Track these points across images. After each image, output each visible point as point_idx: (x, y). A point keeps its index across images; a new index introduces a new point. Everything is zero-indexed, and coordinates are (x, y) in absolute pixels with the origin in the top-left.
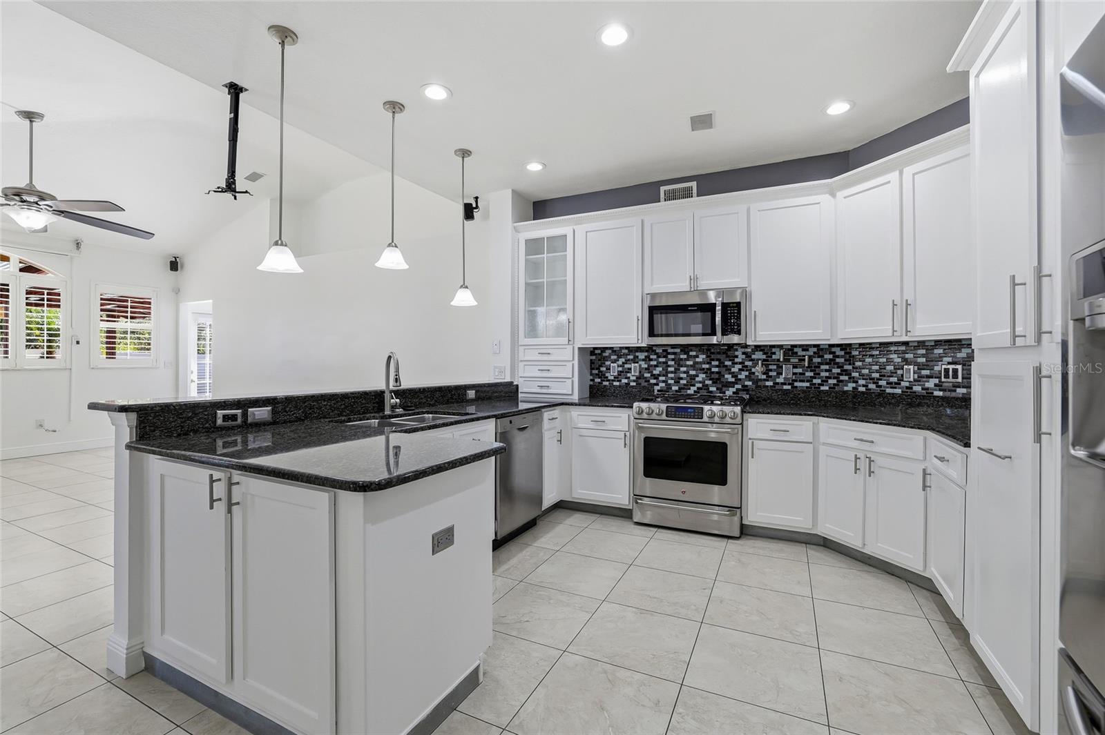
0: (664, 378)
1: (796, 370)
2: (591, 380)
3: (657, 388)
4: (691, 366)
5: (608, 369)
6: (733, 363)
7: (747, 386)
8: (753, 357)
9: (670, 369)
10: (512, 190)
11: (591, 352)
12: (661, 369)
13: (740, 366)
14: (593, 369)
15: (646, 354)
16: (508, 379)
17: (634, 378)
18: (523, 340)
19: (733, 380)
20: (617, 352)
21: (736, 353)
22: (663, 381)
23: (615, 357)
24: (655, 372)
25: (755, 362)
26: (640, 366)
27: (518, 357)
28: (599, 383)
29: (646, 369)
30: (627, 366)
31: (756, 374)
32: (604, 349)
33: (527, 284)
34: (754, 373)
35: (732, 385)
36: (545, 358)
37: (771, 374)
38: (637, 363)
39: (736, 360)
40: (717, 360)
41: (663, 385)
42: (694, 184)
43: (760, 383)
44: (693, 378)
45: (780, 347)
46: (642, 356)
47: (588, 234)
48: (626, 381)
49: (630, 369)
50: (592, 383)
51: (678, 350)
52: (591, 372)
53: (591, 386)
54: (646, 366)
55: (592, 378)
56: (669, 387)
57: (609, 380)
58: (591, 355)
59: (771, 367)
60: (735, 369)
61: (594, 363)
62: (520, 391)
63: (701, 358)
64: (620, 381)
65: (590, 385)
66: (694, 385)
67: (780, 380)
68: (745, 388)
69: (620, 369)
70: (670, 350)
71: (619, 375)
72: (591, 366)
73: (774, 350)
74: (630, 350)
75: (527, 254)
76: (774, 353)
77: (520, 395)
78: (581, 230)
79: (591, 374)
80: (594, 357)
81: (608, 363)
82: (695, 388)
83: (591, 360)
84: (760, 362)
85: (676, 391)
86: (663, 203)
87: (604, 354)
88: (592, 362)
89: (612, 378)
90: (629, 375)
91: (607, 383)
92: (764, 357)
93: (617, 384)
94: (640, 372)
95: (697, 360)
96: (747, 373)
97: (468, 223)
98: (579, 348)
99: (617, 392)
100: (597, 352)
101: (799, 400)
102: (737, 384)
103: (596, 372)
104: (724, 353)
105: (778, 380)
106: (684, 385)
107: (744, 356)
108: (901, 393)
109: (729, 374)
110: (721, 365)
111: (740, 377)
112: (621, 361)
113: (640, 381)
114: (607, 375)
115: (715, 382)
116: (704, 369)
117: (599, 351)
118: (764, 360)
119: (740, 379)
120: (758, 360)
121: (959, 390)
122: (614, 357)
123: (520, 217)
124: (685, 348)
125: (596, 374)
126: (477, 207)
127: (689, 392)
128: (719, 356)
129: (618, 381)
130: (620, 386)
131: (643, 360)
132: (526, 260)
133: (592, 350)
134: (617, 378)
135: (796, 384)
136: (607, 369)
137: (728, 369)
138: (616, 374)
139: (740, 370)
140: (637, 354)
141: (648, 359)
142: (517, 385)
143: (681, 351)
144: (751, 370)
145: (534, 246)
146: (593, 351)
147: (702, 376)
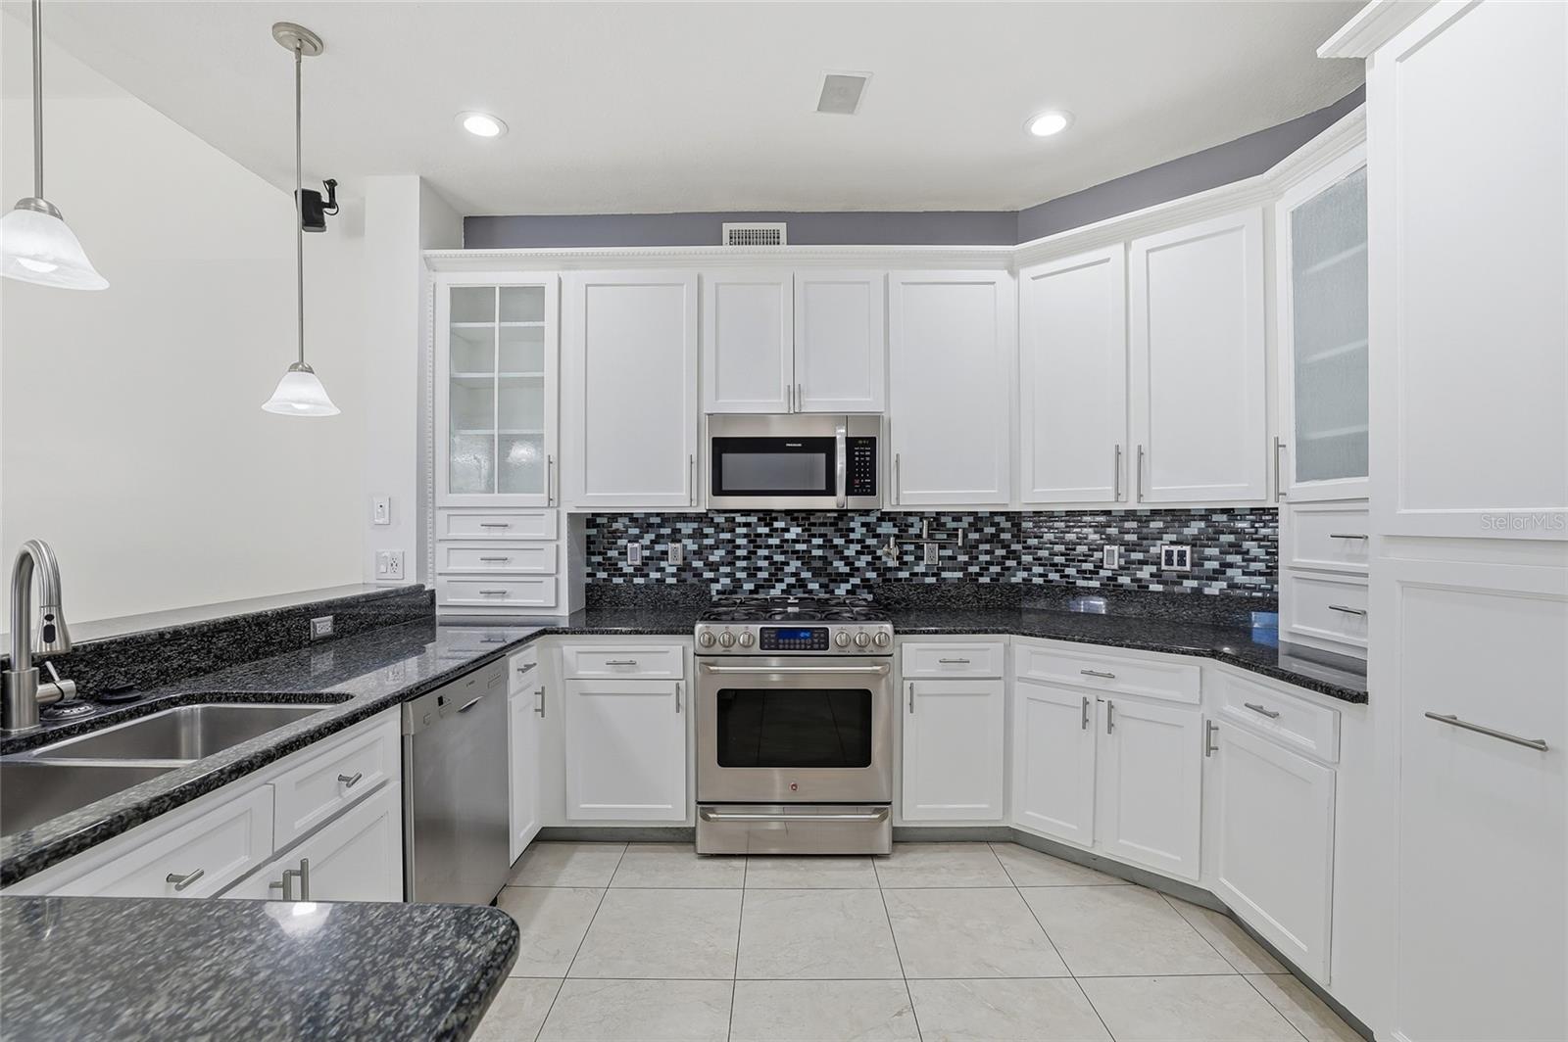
0: (727, 569)
1: (944, 553)
2: (589, 575)
3: (715, 587)
4: (777, 546)
5: (623, 553)
6: (846, 542)
7: (868, 580)
8: (879, 531)
9: (739, 553)
10: (421, 178)
11: (588, 519)
12: (722, 552)
13: (858, 547)
14: (594, 554)
15: (695, 525)
16: (410, 580)
17: (674, 570)
18: (443, 498)
19: (847, 570)
20: (642, 522)
21: (852, 525)
22: (727, 575)
23: (636, 531)
24: (711, 558)
25: (884, 540)
26: (685, 546)
27: (434, 533)
28: (604, 579)
29: (695, 553)
30: (659, 548)
31: (884, 559)
32: (614, 517)
33: (453, 381)
34: (880, 558)
35: (844, 578)
36: (497, 533)
37: (906, 558)
38: (680, 541)
39: (852, 536)
40: (821, 536)
41: (727, 581)
42: (782, 227)
43: (889, 575)
44: (779, 567)
45: (921, 516)
46: (687, 528)
47: (589, 288)
48: (658, 575)
49: (665, 553)
50: (589, 580)
51: (753, 519)
52: (588, 560)
53: (588, 587)
54: (695, 547)
55: (589, 570)
56: (737, 584)
57: (625, 575)
58: (588, 527)
59: (906, 547)
60: (850, 552)
61: (594, 543)
62: (438, 603)
63: (795, 532)
64: (647, 575)
65: (587, 585)
66: (782, 581)
67: (920, 569)
68: (866, 584)
69: (647, 553)
70: (740, 519)
71: (643, 564)
72: (588, 548)
73: (911, 519)
74: (666, 519)
75: (454, 318)
76: (912, 525)
77: (439, 612)
78: (574, 280)
79: (589, 563)
80: (594, 531)
81: (622, 542)
82: (783, 586)
83: (588, 537)
84: (892, 539)
85: (751, 592)
86: (726, 248)
87: (615, 526)
88: (590, 541)
89: (631, 570)
90: (663, 564)
91: (620, 580)
92: (896, 531)
93: (641, 580)
94: (685, 559)
95: (787, 536)
96: (869, 558)
97: (311, 237)
98: (571, 516)
99: (641, 596)
100: (599, 520)
101: (950, 601)
102: (852, 576)
103: (599, 559)
104: (831, 525)
105: (917, 569)
106: (765, 580)
107: (864, 530)
108: (1099, 586)
109: (841, 559)
110: (828, 544)
111: (857, 564)
112: (649, 537)
113: (684, 575)
114: (621, 564)
115: (817, 572)
116: (798, 552)
117: (605, 520)
118: (896, 536)
119: (858, 569)
120: (888, 536)
121: (1187, 583)
122: (634, 531)
123: (434, 239)
124: (767, 517)
125: (599, 564)
126: (332, 204)
127: (773, 592)
128: (823, 530)
129: (642, 576)
130: (646, 586)
131: (689, 536)
132: (453, 332)
133: (590, 517)
134: (639, 571)
135: (944, 575)
136: (620, 554)
137: (839, 552)
138: (638, 562)
139: (857, 552)
140: (679, 525)
141: (697, 535)
142: (432, 592)
143: (759, 519)
144: (875, 552)
145: (468, 303)
146: (592, 520)
147: (794, 565)
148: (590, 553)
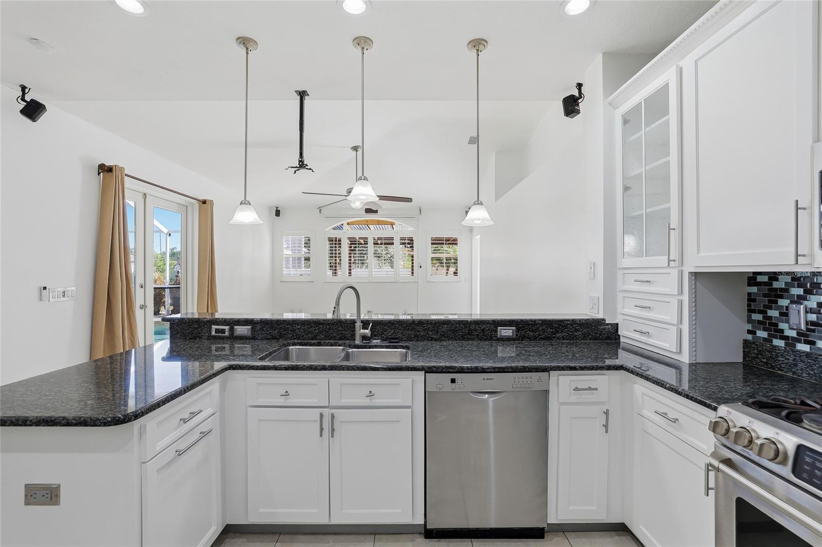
2: (749, 332)
5: (785, 314)
11: (749, 278)
14: (754, 311)
16: (600, 316)
20: (807, 281)
23: (800, 291)
27: (616, 285)
32: (774, 276)
50: (750, 337)
52: (749, 317)
53: (746, 343)
55: (750, 327)
57: (786, 338)
58: (749, 285)
61: (754, 300)
62: (621, 334)
64: (813, 343)
65: (745, 341)
69: (811, 317)
71: (808, 330)
72: (749, 305)
77: (622, 339)
79: (750, 321)
80: (754, 289)
81: (783, 302)
83: (749, 294)
87: (776, 285)
88: (751, 299)
89: (793, 334)
91: (780, 343)
93: (805, 348)
98: (693, 273)
99: (801, 365)
100: (760, 279)
103: (760, 317)
112: (816, 300)
114: (783, 326)
117: (765, 279)
122: (797, 291)
125: (759, 322)
129: (807, 342)
130: (808, 355)
133: (751, 275)
134: (803, 336)
136: (781, 314)
138: (802, 327)
142: (617, 326)
146: (753, 279)
148: (751, 311)
